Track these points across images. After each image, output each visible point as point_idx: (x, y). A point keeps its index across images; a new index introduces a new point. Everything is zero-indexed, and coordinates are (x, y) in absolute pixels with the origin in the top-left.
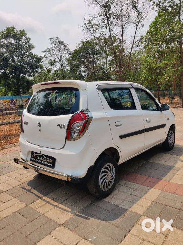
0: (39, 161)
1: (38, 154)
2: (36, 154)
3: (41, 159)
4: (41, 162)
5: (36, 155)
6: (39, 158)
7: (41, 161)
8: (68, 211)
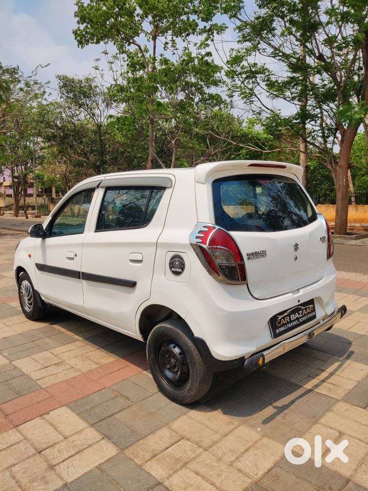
0: (295, 323)
1: (288, 312)
2: (286, 314)
3: (296, 317)
4: (299, 321)
5: (284, 318)
6: (293, 317)
7: (298, 319)
8: (340, 366)
